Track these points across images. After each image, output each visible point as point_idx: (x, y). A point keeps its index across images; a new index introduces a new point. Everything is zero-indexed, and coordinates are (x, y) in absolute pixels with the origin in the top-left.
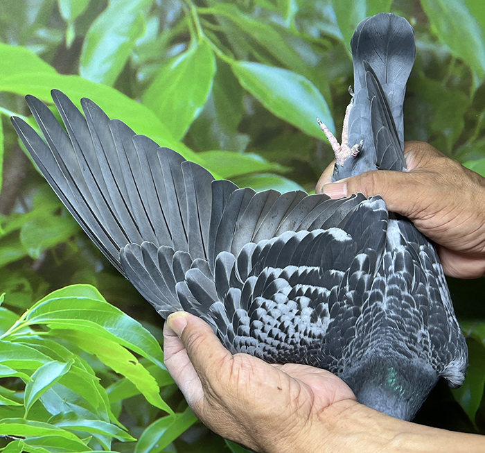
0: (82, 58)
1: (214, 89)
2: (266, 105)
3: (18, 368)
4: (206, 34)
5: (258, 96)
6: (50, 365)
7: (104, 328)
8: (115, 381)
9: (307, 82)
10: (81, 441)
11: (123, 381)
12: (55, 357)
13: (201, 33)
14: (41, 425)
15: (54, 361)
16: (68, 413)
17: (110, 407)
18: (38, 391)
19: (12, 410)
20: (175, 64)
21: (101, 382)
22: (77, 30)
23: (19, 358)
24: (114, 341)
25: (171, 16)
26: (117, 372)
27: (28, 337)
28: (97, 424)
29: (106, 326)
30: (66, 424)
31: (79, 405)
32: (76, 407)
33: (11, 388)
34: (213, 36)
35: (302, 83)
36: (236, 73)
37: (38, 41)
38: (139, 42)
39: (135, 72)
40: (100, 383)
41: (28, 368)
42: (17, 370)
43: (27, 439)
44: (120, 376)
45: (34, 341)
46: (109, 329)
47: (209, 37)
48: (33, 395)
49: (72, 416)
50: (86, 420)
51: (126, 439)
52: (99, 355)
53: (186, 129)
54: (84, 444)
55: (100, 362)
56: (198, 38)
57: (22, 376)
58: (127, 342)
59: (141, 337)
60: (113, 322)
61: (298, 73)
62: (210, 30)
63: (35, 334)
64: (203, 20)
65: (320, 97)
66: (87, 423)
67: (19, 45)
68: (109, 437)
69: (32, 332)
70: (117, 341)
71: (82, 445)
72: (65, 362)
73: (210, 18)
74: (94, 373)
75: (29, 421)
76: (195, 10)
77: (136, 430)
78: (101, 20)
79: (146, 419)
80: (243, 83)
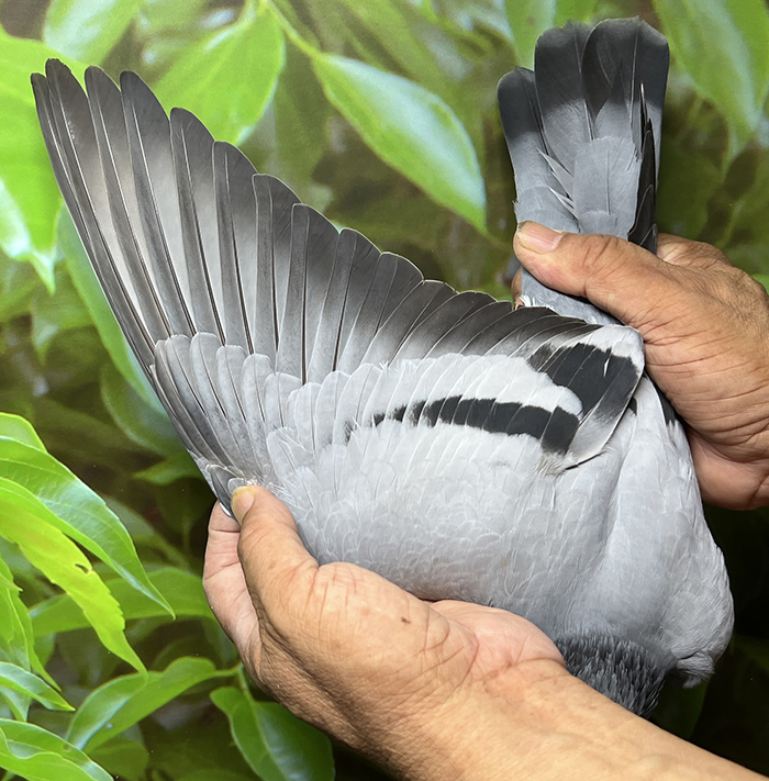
1: (276, 97)
2: (368, 139)
5: (355, 122)
7: (37, 498)
8: (47, 597)
9: (444, 108)
11: (62, 599)
17: (32, 642)
20: (212, 43)
21: (22, 596)
24: (53, 524)
26: (53, 581)
29: (42, 496)
35: (434, 109)
36: (320, 73)
40: (20, 597)
44: (57, 589)
46: (46, 501)
51: (56, 705)
52: (24, 546)
55: (24, 558)
58: (76, 530)
59: (102, 523)
60: (55, 490)
61: (430, 90)
65: (465, 139)
68: (27, 696)
70: (57, 525)
74: (12, 577)
77: (75, 691)
79: (95, 673)
80: (330, 93)
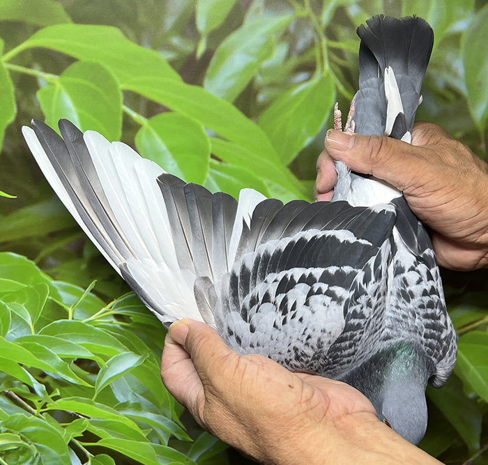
0: (209, 71)
3: (96, 352)
4: (331, 68)
6: (126, 355)
10: (141, 432)
12: (131, 348)
13: (327, 66)
14: (107, 409)
15: (130, 352)
16: (134, 404)
18: (110, 376)
19: (83, 390)
22: (208, 44)
23: (98, 343)
25: (300, 44)
27: (110, 325)
28: (158, 419)
30: (130, 413)
31: (145, 397)
32: (142, 399)
33: (86, 370)
34: (338, 70)
37: (170, 48)
38: (266, 64)
39: (256, 93)
41: (105, 354)
42: (94, 354)
43: (92, 419)
45: (115, 329)
47: (334, 71)
48: (105, 380)
49: (137, 407)
50: (149, 413)
53: (294, 155)
54: (143, 435)
56: (323, 70)
57: (99, 360)
62: (337, 64)
63: (117, 324)
64: (331, 53)
66: (150, 416)
67: (152, 48)
69: (115, 321)
71: (141, 435)
72: (140, 355)
73: (338, 52)
75: (97, 403)
76: (325, 42)
78: (233, 38)
